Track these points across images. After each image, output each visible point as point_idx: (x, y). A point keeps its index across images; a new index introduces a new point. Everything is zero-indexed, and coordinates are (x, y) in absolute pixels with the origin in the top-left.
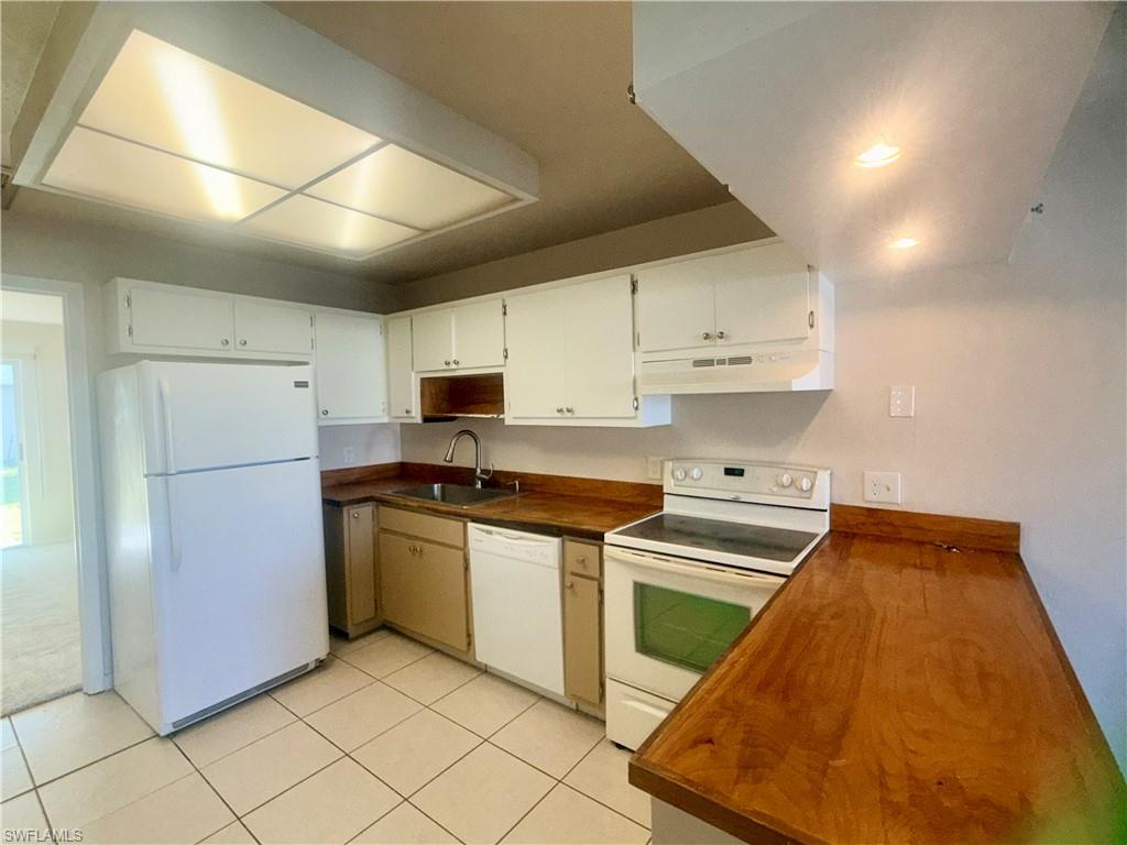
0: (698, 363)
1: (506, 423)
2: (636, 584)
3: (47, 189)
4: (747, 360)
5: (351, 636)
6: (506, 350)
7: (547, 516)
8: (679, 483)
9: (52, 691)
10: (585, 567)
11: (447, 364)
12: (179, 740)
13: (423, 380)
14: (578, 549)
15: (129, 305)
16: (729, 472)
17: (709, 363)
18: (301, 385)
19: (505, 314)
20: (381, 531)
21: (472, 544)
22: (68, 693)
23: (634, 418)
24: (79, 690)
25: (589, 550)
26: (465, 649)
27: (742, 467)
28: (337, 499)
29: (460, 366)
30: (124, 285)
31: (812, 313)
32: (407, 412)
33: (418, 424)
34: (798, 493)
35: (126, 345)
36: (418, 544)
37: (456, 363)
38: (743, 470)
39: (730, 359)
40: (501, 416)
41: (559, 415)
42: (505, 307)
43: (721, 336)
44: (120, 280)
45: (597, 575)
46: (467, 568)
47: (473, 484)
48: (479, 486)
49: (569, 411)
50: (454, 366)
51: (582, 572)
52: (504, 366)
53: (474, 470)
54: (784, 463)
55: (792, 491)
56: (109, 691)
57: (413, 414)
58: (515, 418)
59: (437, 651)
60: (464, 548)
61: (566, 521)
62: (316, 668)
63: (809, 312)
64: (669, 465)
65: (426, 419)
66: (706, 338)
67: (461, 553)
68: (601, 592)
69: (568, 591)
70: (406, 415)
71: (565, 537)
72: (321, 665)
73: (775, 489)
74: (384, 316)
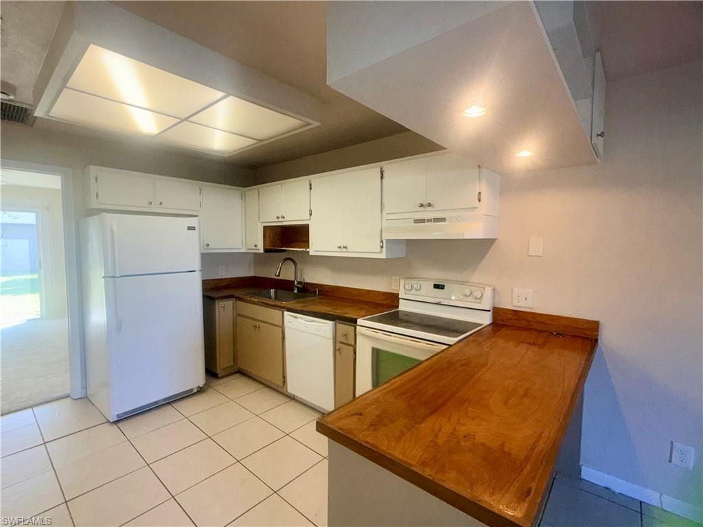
0: (417, 221)
1: (310, 254)
2: (373, 349)
3: (51, 118)
4: (443, 220)
5: (219, 375)
6: (311, 211)
7: (329, 309)
8: (408, 292)
9: (55, 396)
10: (347, 338)
11: (278, 218)
12: (120, 425)
13: (264, 227)
14: (345, 328)
15: (96, 181)
16: (437, 286)
17: (422, 221)
18: (190, 228)
19: (311, 189)
20: (238, 315)
21: (286, 324)
22: (63, 398)
23: (381, 252)
24: (68, 396)
25: (350, 329)
26: (281, 385)
27: (443, 284)
28: (212, 296)
29: (285, 219)
30: (94, 170)
31: (480, 193)
32: (256, 246)
33: (261, 254)
34: (473, 300)
35: (95, 204)
36: (257, 323)
37: (283, 217)
38: (444, 286)
39: (434, 219)
40: (308, 250)
41: (339, 250)
42: (311, 185)
43: (429, 205)
44: (92, 167)
45: (353, 343)
46: (283, 338)
47: (293, 290)
48: (296, 291)
49: (344, 247)
50: (281, 219)
51: (346, 342)
52: (310, 220)
53: (293, 282)
54: (468, 282)
55: (471, 298)
56: (84, 398)
57: (259, 247)
58: (315, 251)
59: (268, 386)
60: (282, 327)
61: (339, 312)
62: (198, 391)
63: (478, 192)
64: (402, 282)
65: (266, 251)
66: (421, 206)
67: (281, 329)
68: (355, 353)
69: (338, 353)
70: (254, 248)
71: (337, 321)
72: (201, 390)
73: (461, 297)
74: (243, 189)
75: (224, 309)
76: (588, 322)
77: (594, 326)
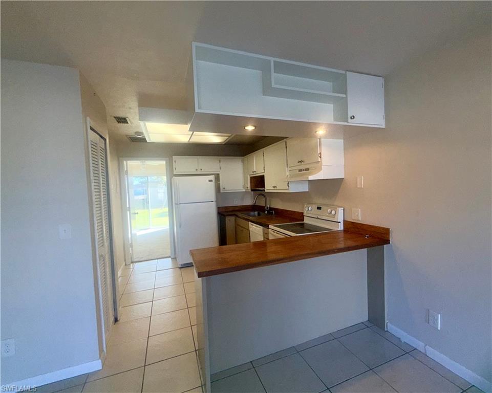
0: (299, 170)
1: (266, 191)
4: (308, 169)
6: (264, 167)
8: (307, 212)
10: (267, 235)
11: (253, 172)
13: (251, 177)
15: (175, 163)
16: (318, 208)
17: (301, 170)
18: (210, 181)
19: (264, 155)
20: (237, 225)
21: (250, 229)
23: (288, 189)
24: (170, 256)
27: (321, 206)
28: (223, 214)
29: (256, 173)
31: (320, 153)
33: (249, 192)
35: (175, 172)
38: (321, 208)
40: (265, 189)
41: (273, 188)
42: (263, 153)
43: (303, 161)
44: (173, 157)
48: (266, 212)
49: (275, 187)
52: (264, 172)
53: (264, 207)
55: (331, 215)
56: (175, 258)
58: (267, 189)
64: (305, 206)
65: (252, 190)
66: (299, 162)
67: (249, 231)
70: (248, 189)
73: (327, 214)
74: (242, 157)
75: (230, 221)
76: (384, 229)
77: (387, 231)
